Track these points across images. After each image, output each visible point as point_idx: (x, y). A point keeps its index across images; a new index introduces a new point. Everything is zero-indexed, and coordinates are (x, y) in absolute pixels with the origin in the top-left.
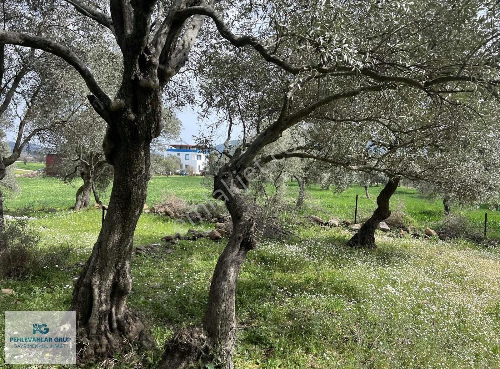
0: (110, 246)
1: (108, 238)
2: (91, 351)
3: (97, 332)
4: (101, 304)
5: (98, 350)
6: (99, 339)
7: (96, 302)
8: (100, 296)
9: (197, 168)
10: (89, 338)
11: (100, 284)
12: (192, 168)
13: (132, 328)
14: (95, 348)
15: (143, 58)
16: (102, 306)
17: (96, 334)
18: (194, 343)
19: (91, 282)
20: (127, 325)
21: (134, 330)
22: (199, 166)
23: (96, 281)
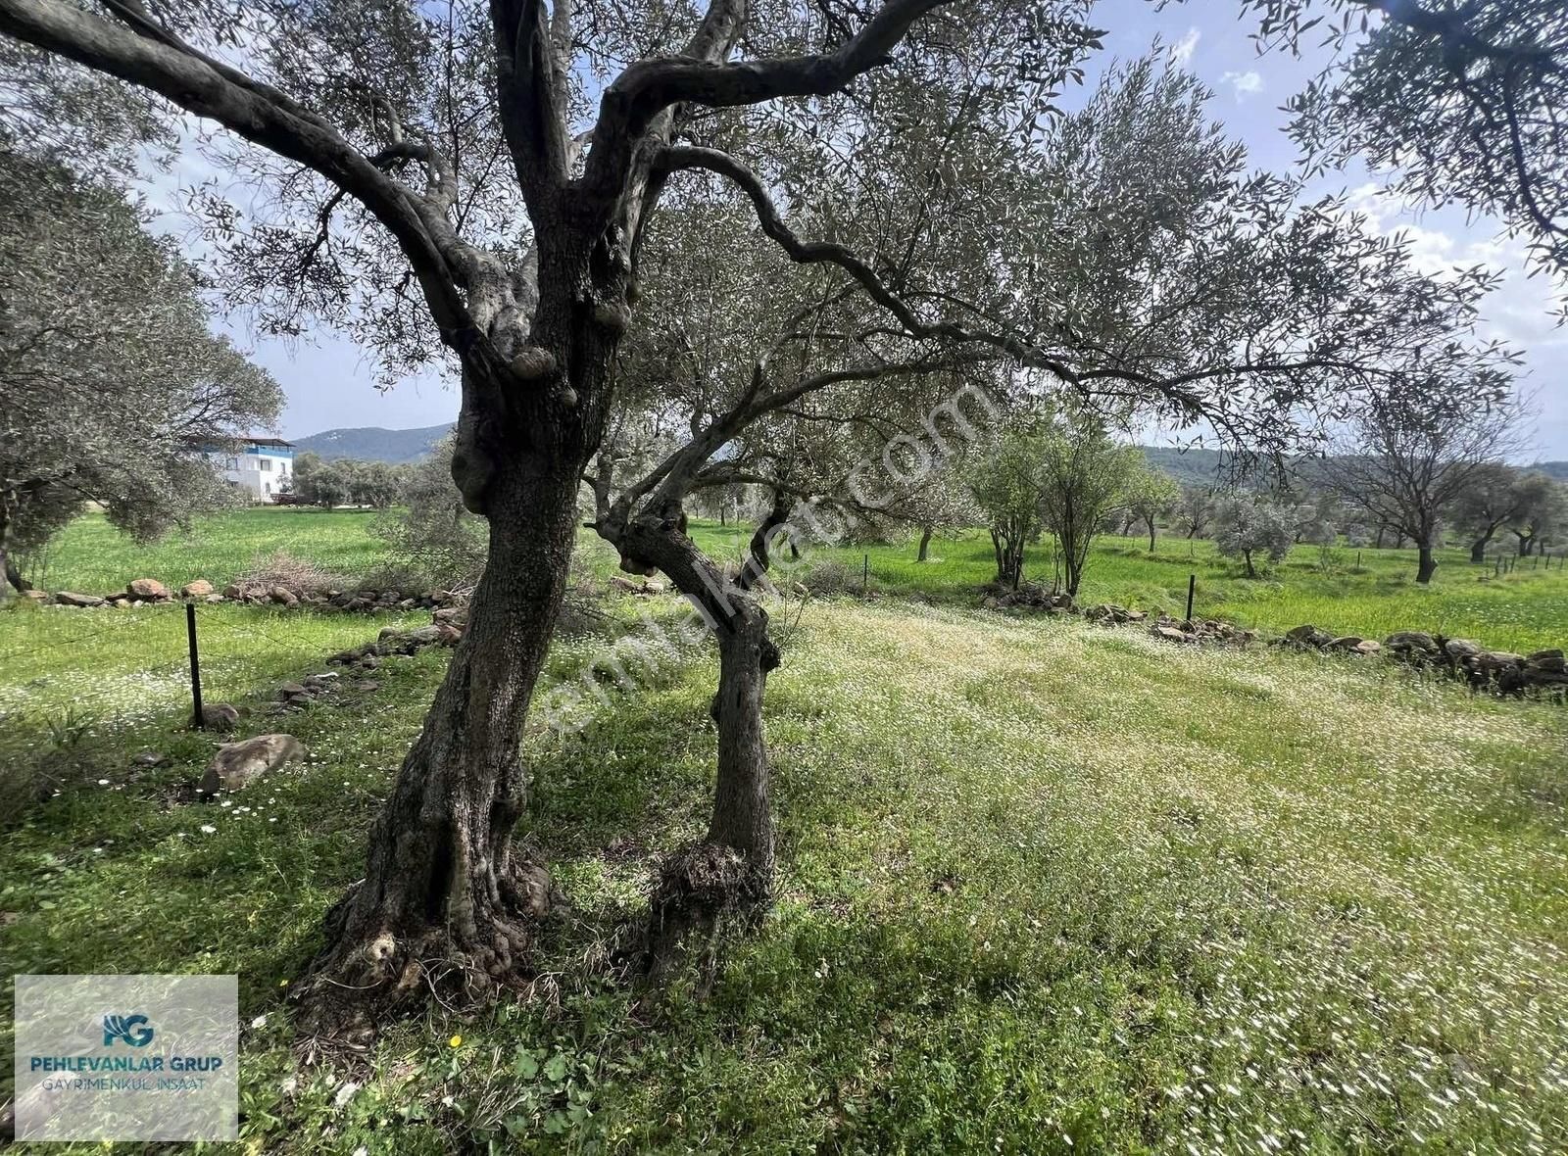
0: (496, 717)
1: (490, 698)
2: (483, 978)
3: (479, 927)
4: (476, 858)
5: (497, 969)
6: (490, 942)
7: (466, 859)
8: (474, 841)
9: (263, 489)
10: (466, 951)
11: (474, 813)
12: (249, 488)
13: (532, 888)
14: (488, 965)
15: (600, 253)
16: (479, 862)
17: (479, 933)
18: (724, 877)
19: (450, 814)
20: (518, 885)
21: (537, 891)
22: (268, 485)
23: (462, 808)
